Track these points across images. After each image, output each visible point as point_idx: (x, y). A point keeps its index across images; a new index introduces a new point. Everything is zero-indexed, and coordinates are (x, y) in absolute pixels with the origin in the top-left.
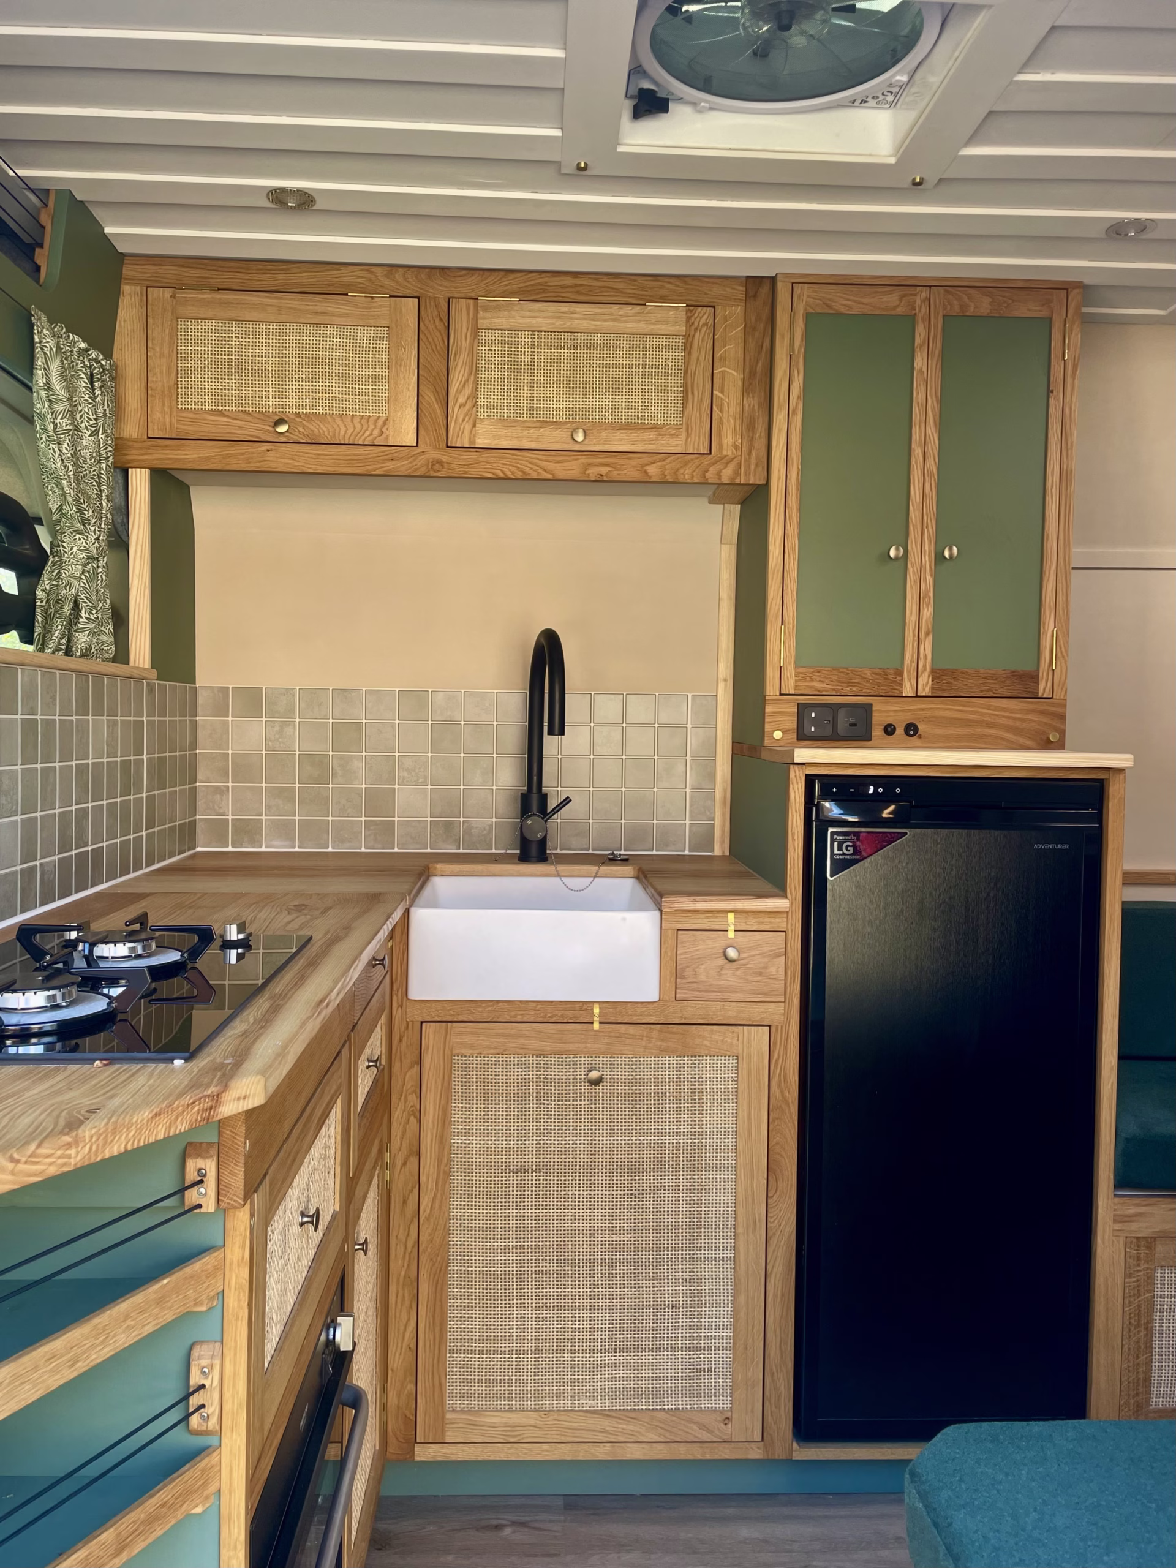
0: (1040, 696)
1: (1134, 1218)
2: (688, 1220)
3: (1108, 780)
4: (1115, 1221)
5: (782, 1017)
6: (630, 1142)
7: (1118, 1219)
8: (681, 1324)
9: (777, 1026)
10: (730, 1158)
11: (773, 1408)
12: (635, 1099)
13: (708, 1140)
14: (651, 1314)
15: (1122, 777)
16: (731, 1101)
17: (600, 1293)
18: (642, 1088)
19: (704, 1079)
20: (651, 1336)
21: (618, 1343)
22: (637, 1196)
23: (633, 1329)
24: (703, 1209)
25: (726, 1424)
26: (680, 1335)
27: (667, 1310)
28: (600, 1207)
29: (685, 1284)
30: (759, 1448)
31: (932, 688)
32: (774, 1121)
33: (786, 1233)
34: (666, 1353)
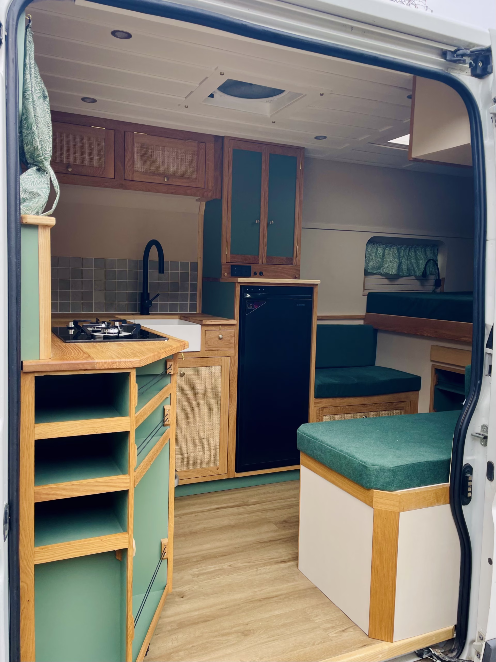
0: (294, 264)
1: (319, 403)
2: (208, 413)
3: (314, 287)
4: (314, 404)
5: (233, 354)
6: (192, 392)
7: (315, 403)
8: (206, 443)
9: (232, 357)
10: (219, 395)
11: (230, 464)
12: (193, 379)
13: (213, 390)
14: (198, 441)
15: (317, 286)
16: (219, 379)
17: (184, 437)
18: (195, 376)
19: (213, 373)
20: (198, 448)
21: (189, 451)
22: (194, 408)
23: (193, 446)
24: (212, 410)
25: (217, 470)
26: (206, 447)
27: (202, 440)
28: (184, 412)
29: (207, 432)
30: (226, 475)
31: (267, 262)
32: (231, 384)
33: (234, 415)
34: (202, 452)
